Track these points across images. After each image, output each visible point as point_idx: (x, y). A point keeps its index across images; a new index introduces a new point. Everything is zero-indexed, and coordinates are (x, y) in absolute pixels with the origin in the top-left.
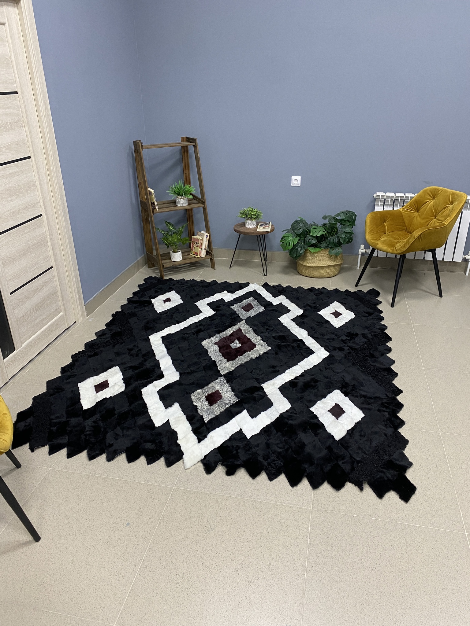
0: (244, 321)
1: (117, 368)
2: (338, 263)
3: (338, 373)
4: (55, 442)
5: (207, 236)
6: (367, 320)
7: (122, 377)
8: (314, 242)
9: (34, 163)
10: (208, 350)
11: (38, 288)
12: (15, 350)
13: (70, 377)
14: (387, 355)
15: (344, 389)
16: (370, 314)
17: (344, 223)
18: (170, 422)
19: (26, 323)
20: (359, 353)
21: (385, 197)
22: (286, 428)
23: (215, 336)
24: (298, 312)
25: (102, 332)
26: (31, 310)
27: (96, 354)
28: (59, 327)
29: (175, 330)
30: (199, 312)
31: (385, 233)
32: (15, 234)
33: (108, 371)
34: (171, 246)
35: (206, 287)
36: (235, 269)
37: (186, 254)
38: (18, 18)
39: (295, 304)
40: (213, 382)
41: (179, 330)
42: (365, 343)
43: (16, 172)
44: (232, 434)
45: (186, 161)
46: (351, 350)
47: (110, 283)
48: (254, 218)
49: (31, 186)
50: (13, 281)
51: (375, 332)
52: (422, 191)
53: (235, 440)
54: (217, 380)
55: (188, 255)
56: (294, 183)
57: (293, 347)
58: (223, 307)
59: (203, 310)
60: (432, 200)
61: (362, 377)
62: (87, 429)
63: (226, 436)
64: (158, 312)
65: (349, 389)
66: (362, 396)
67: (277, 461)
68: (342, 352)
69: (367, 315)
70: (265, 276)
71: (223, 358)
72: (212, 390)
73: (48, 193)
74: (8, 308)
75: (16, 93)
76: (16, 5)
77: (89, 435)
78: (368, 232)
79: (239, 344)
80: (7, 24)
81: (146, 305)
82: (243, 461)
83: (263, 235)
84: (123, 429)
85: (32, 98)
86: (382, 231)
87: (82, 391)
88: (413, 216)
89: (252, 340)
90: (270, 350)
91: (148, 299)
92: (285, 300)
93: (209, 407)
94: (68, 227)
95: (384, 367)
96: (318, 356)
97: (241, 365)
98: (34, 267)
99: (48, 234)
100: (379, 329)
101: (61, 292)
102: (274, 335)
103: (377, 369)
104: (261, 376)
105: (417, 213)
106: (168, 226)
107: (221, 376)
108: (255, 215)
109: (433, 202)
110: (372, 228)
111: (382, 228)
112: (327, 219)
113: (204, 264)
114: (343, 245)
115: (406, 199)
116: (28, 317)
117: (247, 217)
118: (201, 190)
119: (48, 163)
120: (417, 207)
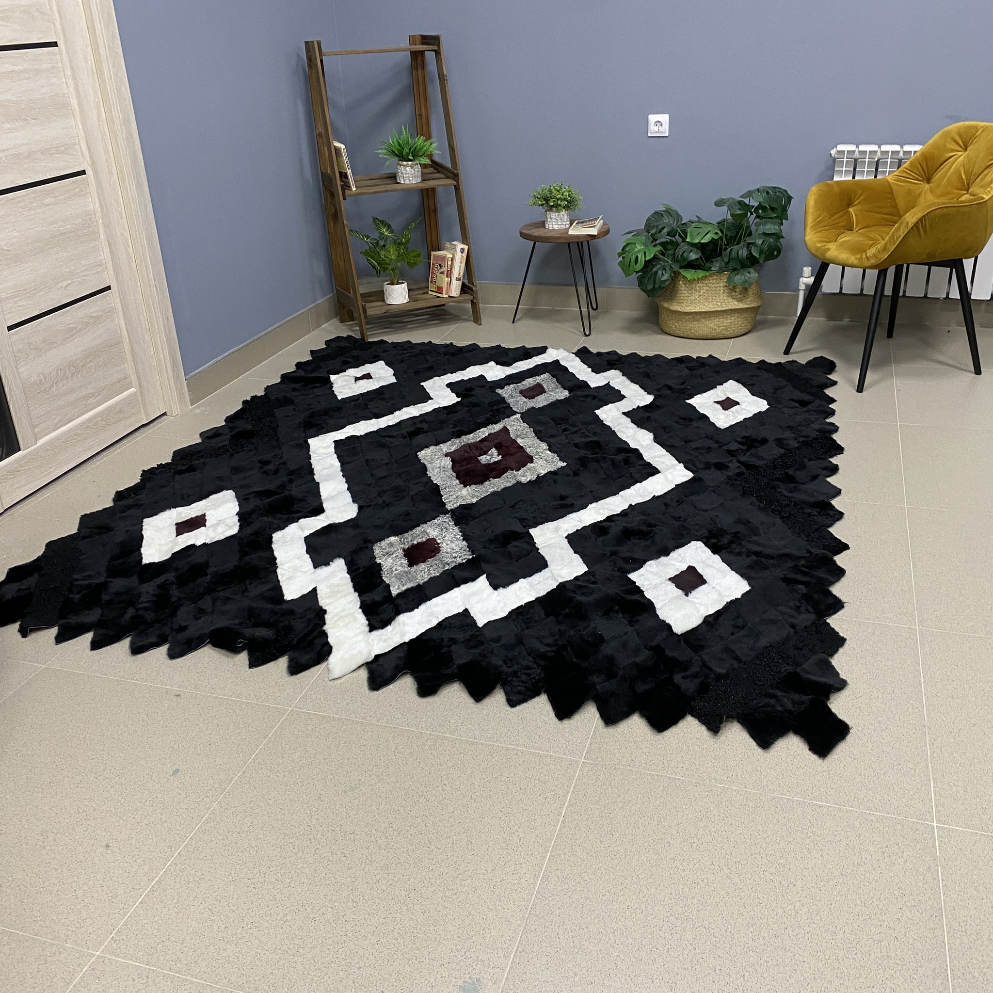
0: (518, 416)
1: (228, 495)
2: (750, 304)
3: (706, 511)
4: (73, 620)
5: (462, 251)
6: (795, 414)
7: (238, 509)
8: (693, 256)
9: (65, 59)
10: (429, 466)
11: (76, 328)
12: (20, 450)
13: (129, 507)
14: (828, 479)
15: (714, 541)
16: (803, 403)
17: (763, 215)
18: (318, 592)
19: (46, 396)
20: (761, 475)
21: (857, 155)
22: (567, 610)
23: (449, 442)
24: (641, 400)
25: (214, 431)
26: (57, 371)
27: (191, 469)
28: (124, 418)
29: (365, 429)
30: (425, 397)
31: (852, 230)
32: (19, 202)
33: (210, 497)
34: (385, 271)
35: (453, 354)
36: (524, 324)
37: (421, 292)
39: (637, 386)
40: (425, 523)
41: (375, 429)
42: (780, 457)
43: (22, 71)
44: (446, 616)
45: (421, 89)
46: (743, 469)
47: (247, 342)
48: (564, 208)
49: (59, 107)
50: (16, 302)
51: (808, 437)
52: (938, 134)
53: (450, 628)
54: (436, 521)
55: (423, 294)
56: (653, 130)
57: (613, 462)
58: (477, 391)
59: (436, 396)
60: (960, 153)
61: (758, 518)
62: (142, 599)
63: (431, 621)
64: (339, 398)
65: (725, 540)
66: (749, 554)
67: (534, 668)
68: (723, 471)
69: (797, 405)
70: (585, 336)
71: (458, 481)
72: (422, 537)
73: (99, 125)
77: (145, 609)
78: (811, 229)
79: (498, 455)
81: (317, 385)
82: (460, 667)
83: (582, 243)
84: (214, 600)
86: (845, 224)
87: (148, 532)
88: (918, 192)
89: (528, 450)
90: (563, 467)
91: (325, 375)
92: (619, 378)
93: (407, 569)
94: (146, 206)
95: (812, 500)
96: (666, 479)
97: (494, 494)
98: (66, 280)
99: (99, 215)
100: (819, 431)
101: (131, 344)
102: (578, 440)
103: (796, 504)
104: (531, 515)
105: (927, 186)
106: (378, 229)
107: (446, 512)
108: (565, 199)
109: (962, 157)
110: (820, 218)
111: (845, 217)
112: (725, 208)
113: (459, 316)
114: (758, 262)
115: (903, 157)
116: (53, 385)
117: (548, 204)
118: (452, 149)
119: (98, 61)
120: (926, 171)
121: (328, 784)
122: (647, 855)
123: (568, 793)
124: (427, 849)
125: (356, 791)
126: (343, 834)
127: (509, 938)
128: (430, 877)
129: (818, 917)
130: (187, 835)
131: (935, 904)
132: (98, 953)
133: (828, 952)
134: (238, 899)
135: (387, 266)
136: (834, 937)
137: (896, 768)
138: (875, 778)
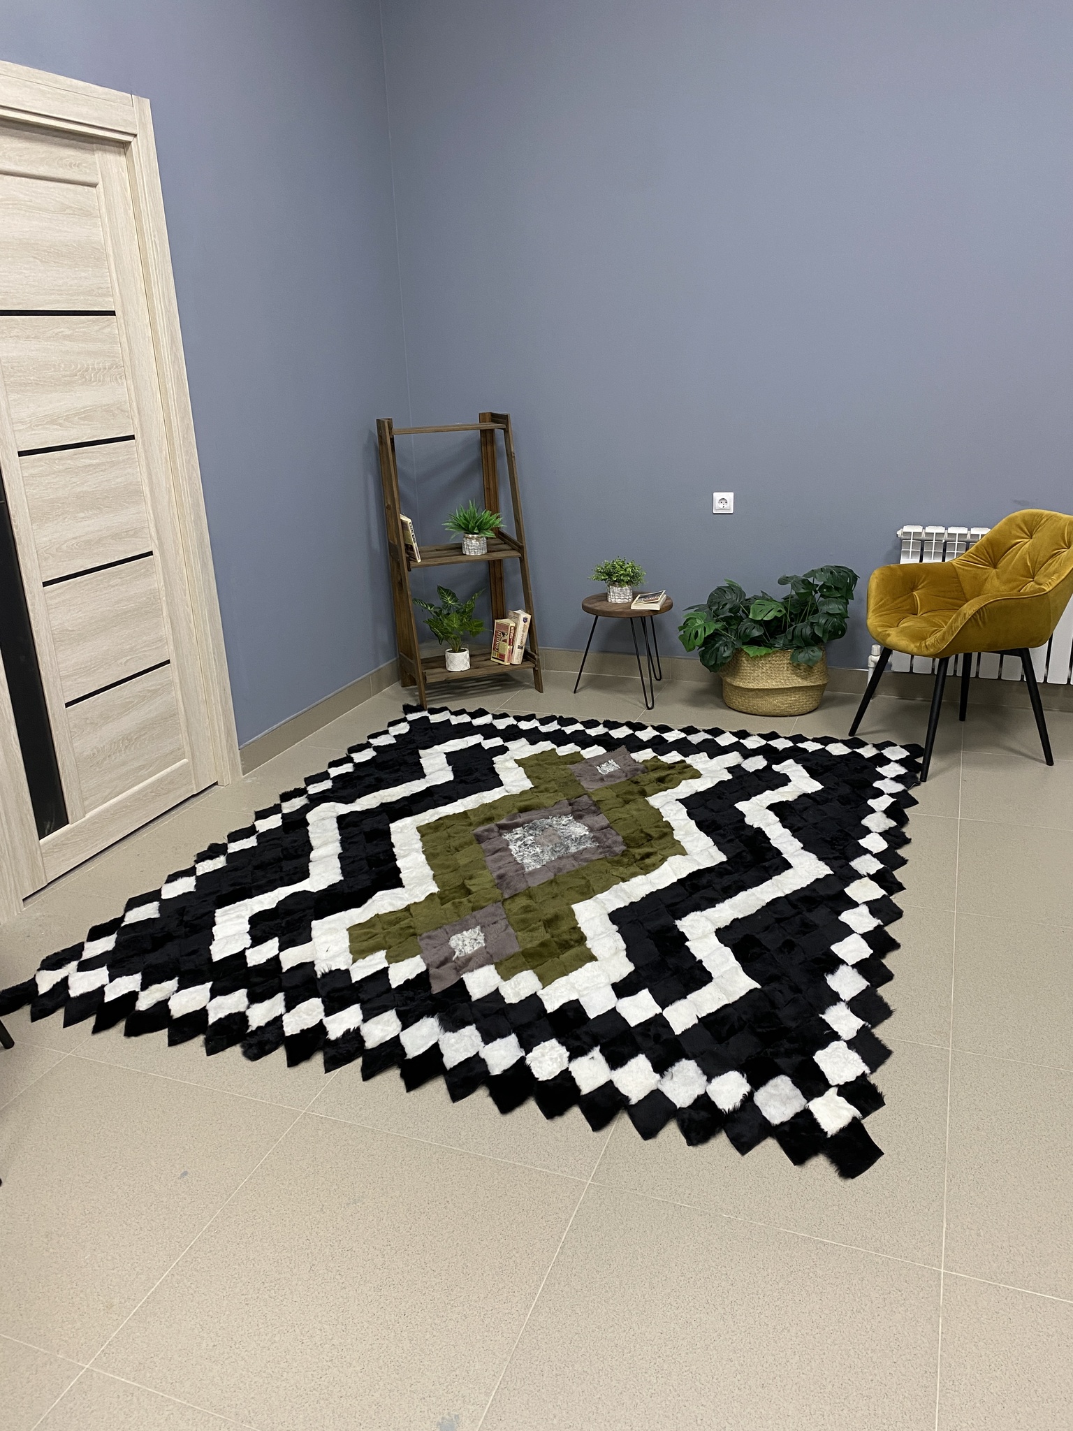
2: (814, 682)
5: (525, 619)
8: (756, 633)
9: (141, 450)
11: (133, 702)
12: (68, 823)
17: (827, 594)
19: (97, 770)
21: (923, 536)
26: (111, 744)
28: (175, 789)
31: (916, 615)
32: (87, 584)
34: (447, 638)
36: (588, 695)
37: (483, 658)
38: (125, 175)
43: (98, 465)
45: (490, 462)
47: (306, 709)
48: (627, 582)
49: (131, 494)
50: (75, 679)
52: (1004, 520)
55: (485, 660)
56: (718, 507)
60: (1028, 540)
70: (649, 709)
73: (169, 509)
74: (58, 732)
75: (113, 313)
76: (122, 150)
78: (873, 612)
80: (100, 186)
83: (644, 617)
85: (147, 326)
86: (908, 607)
88: (985, 577)
94: (209, 581)
98: (126, 656)
99: (162, 593)
101: (186, 715)
105: (994, 571)
106: (443, 597)
108: (628, 575)
109: (1028, 544)
110: (883, 601)
111: (909, 601)
112: (789, 585)
113: (522, 683)
114: (823, 641)
115: (971, 540)
116: (104, 759)
117: (611, 579)
118: (518, 521)
119: (172, 451)
120: (992, 556)
121: (332, 1195)
122: (643, 1289)
123: (570, 1217)
124: (423, 1271)
125: (358, 1204)
126: (340, 1250)
127: (492, 1373)
128: (422, 1301)
129: (809, 1368)
130: (187, 1244)
131: (931, 1359)
132: (87, 1366)
133: (814, 1406)
134: (229, 1315)
135: (449, 635)
136: (822, 1391)
137: (909, 1205)
138: (886, 1215)
